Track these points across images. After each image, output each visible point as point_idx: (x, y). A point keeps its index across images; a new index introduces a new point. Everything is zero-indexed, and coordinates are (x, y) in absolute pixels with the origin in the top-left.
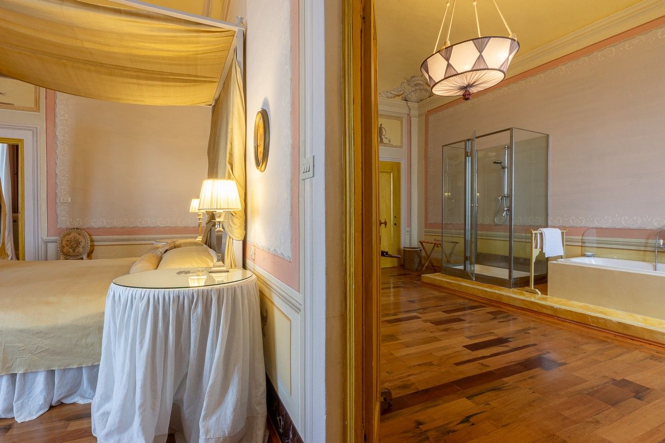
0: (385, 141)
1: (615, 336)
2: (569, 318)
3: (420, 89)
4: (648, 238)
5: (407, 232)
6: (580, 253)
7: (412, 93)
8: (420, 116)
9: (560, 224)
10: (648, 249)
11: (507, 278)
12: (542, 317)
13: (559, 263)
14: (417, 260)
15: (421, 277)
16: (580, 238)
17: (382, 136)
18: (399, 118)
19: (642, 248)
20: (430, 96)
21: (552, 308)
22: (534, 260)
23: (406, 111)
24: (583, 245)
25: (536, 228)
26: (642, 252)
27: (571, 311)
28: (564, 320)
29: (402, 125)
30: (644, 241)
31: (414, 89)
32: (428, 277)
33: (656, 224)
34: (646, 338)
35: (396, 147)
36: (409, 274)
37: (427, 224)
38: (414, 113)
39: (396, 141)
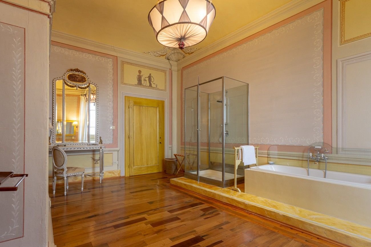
0: (153, 85)
1: (281, 226)
2: (254, 211)
3: (177, 53)
4: (304, 152)
5: (170, 148)
6: (266, 162)
7: (172, 55)
8: (178, 71)
9: (255, 143)
10: (304, 159)
11: (221, 180)
12: (238, 211)
13: (251, 170)
14: (174, 168)
15: (170, 180)
16: (266, 151)
17: (151, 82)
18: (164, 71)
19: (301, 159)
20: (184, 58)
21: (244, 204)
22: (236, 168)
23: (169, 67)
24: (269, 156)
25: (238, 146)
26: (301, 161)
27: (255, 206)
28: (251, 213)
29: (165, 75)
30: (301, 154)
31: (173, 52)
32: (174, 181)
33: (308, 143)
34: (300, 228)
35: (161, 90)
36: (166, 178)
37: (182, 143)
38: (175, 68)
39: (161, 86)
